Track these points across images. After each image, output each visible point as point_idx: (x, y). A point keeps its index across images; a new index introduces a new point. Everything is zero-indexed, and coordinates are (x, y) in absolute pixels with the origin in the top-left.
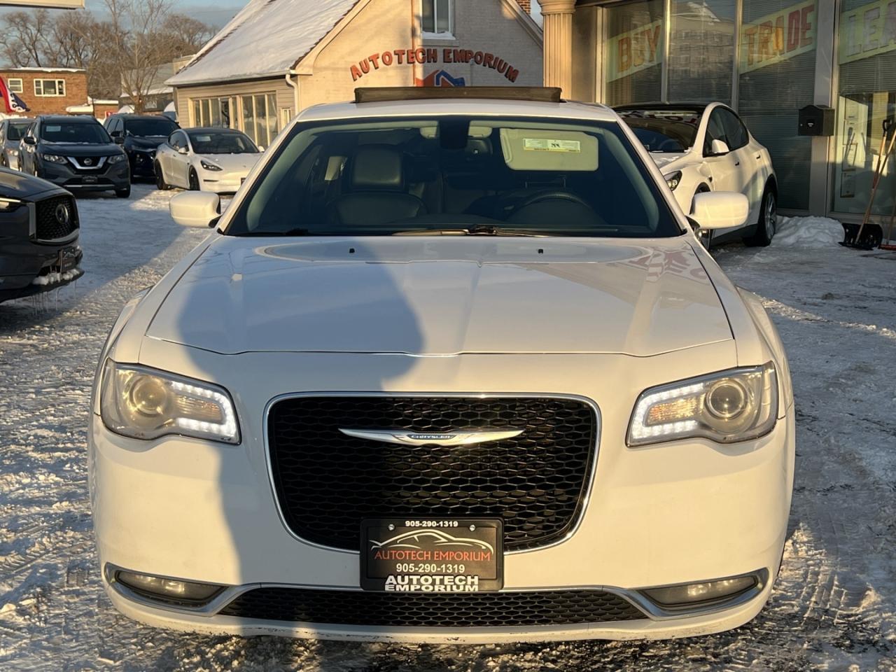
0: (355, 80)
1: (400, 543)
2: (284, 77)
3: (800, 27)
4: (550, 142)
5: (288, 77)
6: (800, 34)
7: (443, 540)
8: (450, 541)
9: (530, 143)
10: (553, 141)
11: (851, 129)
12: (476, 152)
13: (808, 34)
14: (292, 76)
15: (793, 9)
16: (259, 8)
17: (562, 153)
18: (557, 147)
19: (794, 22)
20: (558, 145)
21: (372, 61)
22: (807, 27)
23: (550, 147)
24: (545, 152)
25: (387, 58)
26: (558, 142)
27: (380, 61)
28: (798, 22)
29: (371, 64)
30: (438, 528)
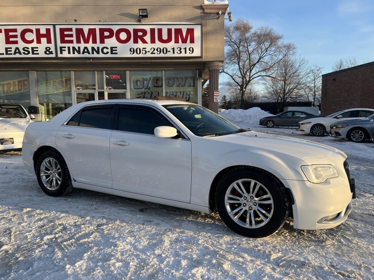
3: (22, 85)
6: (23, 87)
11: (42, 112)
13: (26, 87)
15: (19, 80)
19: (20, 83)
22: (25, 85)
28: (22, 83)
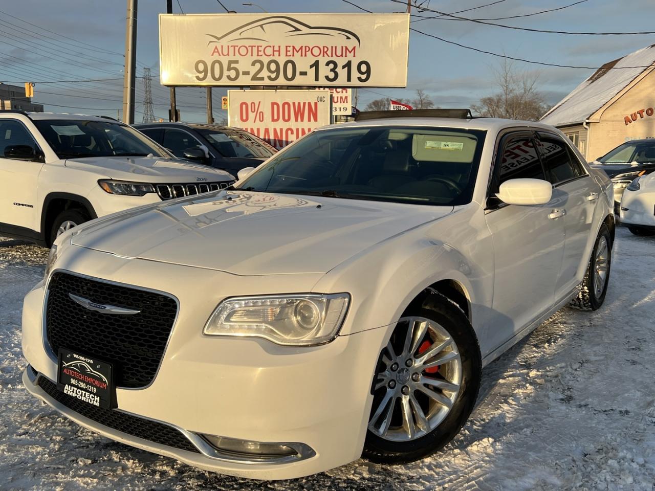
0: (626, 125)
1: (73, 366)
2: (582, 124)
4: (443, 143)
5: (584, 124)
7: (89, 370)
8: (91, 372)
9: (430, 144)
10: (445, 143)
12: (386, 148)
14: (588, 124)
16: (584, 87)
17: (449, 151)
18: (447, 147)
20: (448, 145)
21: (640, 113)
23: (442, 147)
24: (438, 149)
25: (650, 111)
26: (449, 143)
27: (644, 114)
29: (638, 115)
30: (85, 361)
